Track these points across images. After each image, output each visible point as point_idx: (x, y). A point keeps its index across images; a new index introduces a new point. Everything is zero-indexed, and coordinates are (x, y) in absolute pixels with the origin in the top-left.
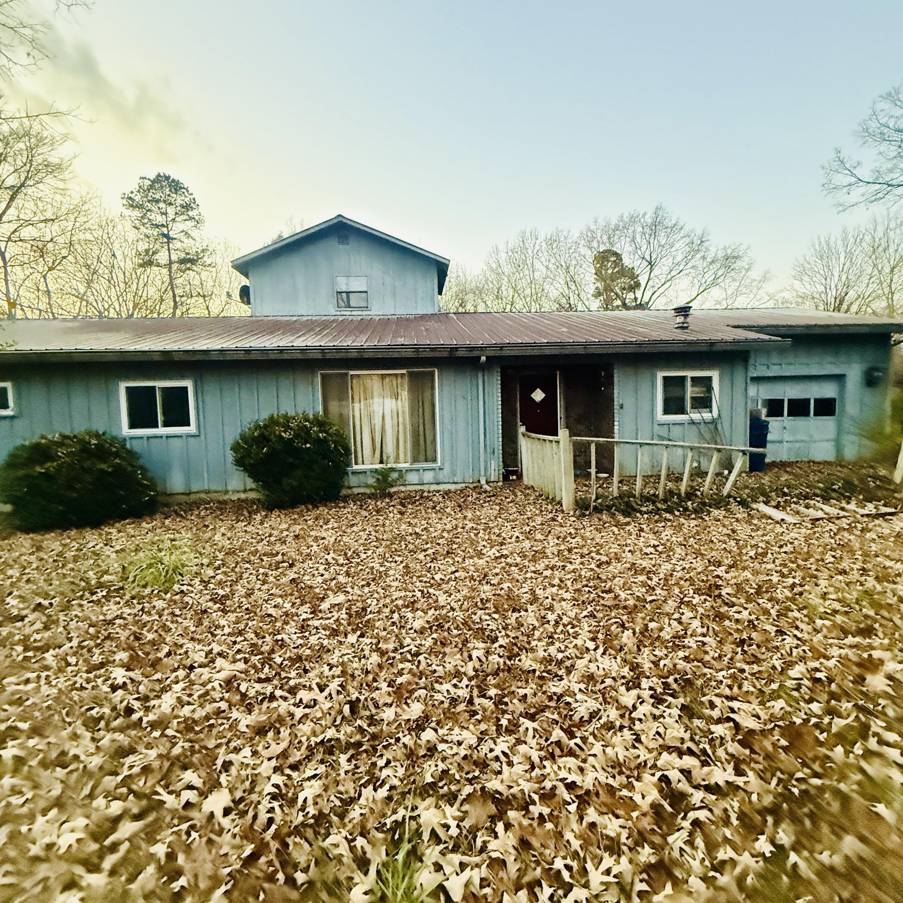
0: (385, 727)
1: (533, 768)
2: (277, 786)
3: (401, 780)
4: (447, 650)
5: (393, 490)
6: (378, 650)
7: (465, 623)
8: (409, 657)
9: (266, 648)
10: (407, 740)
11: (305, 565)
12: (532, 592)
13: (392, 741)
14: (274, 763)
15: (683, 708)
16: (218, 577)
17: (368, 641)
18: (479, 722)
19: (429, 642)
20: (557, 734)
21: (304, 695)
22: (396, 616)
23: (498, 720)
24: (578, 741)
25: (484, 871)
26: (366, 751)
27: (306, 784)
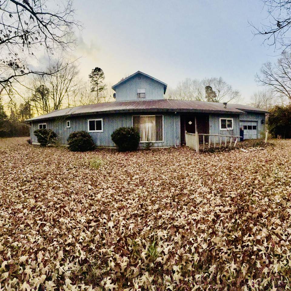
0: (149, 211)
1: (186, 218)
2: (124, 224)
3: (153, 225)
4: (165, 190)
5: (150, 148)
6: (147, 191)
7: (170, 183)
8: (155, 193)
9: (120, 188)
10: (154, 214)
11: (128, 167)
12: (187, 174)
13: (151, 215)
14: (123, 217)
15: (221, 196)
16: (108, 168)
17: (145, 188)
18: (173, 208)
19: (160, 189)
20: (192, 208)
21: (129, 201)
22: (152, 182)
23: (178, 207)
24: (197, 209)
25: (173, 245)
26: (144, 217)
27: (130, 224)
